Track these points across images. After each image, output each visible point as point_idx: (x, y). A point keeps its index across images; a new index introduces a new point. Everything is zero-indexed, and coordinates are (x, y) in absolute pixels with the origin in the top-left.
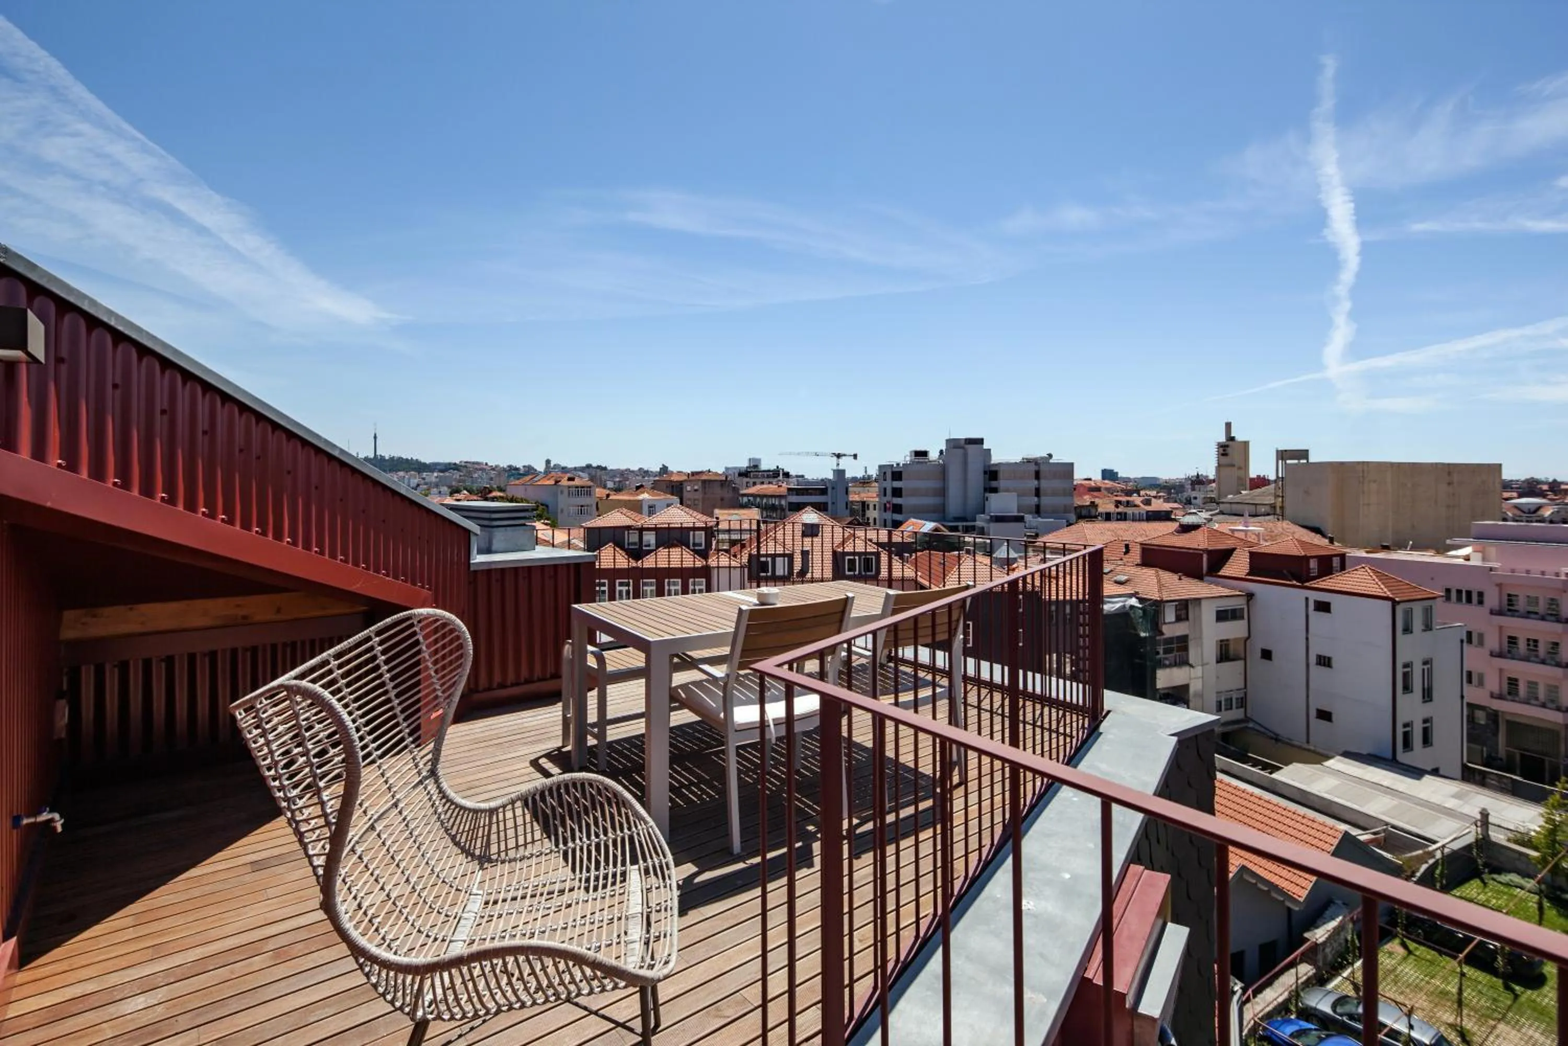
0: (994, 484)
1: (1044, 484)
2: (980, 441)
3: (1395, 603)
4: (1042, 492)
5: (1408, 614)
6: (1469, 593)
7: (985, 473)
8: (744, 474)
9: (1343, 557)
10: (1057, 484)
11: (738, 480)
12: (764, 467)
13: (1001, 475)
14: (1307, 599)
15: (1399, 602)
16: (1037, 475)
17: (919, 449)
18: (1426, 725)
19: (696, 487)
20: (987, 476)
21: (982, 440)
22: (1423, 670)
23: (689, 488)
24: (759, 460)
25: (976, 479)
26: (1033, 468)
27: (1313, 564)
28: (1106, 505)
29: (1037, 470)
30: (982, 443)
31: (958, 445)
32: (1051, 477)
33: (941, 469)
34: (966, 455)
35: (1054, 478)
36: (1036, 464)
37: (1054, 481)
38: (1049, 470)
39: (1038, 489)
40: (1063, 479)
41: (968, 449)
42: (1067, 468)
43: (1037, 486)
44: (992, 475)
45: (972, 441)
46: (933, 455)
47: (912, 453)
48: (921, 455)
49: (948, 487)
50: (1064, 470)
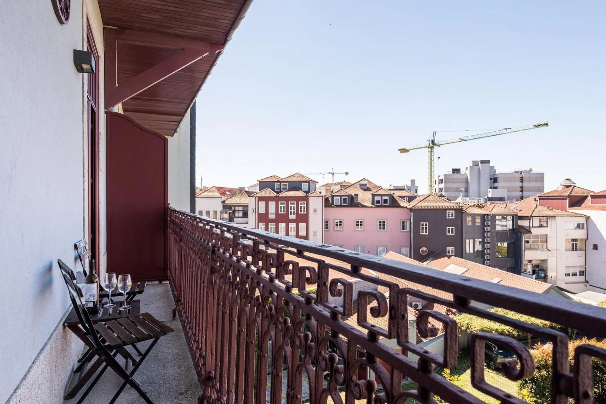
0: (496, 185)
1: (525, 184)
2: (488, 162)
4: (524, 189)
7: (491, 179)
10: (533, 184)
13: (499, 180)
16: (522, 180)
17: (455, 168)
20: (492, 181)
21: (489, 161)
25: (486, 182)
26: (519, 175)
29: (522, 177)
30: (489, 163)
31: (475, 164)
32: (530, 181)
33: (466, 177)
34: (479, 170)
35: (532, 181)
36: (521, 173)
37: (532, 183)
38: (530, 177)
39: (522, 188)
40: (538, 182)
41: (481, 166)
42: (540, 176)
43: (521, 186)
44: (495, 180)
45: (483, 162)
46: (462, 171)
47: (451, 170)
48: (456, 171)
49: (469, 187)
50: (538, 177)
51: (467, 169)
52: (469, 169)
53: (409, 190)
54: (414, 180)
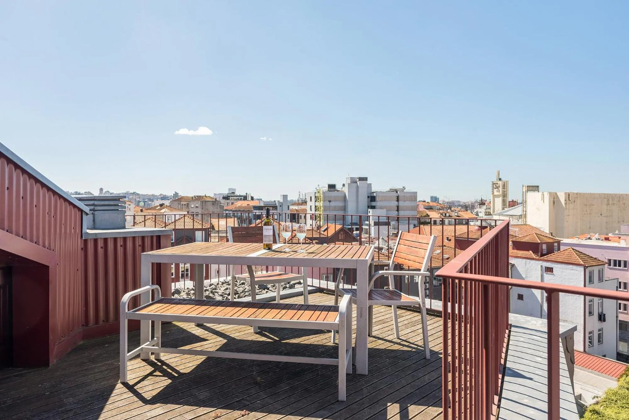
0: (373, 204)
1: (401, 203)
2: (365, 179)
3: (585, 268)
4: (400, 208)
5: (591, 274)
6: (620, 261)
7: (368, 197)
8: (226, 198)
9: (559, 242)
10: (408, 204)
11: (223, 201)
12: (237, 193)
13: (377, 199)
14: (542, 266)
15: (587, 267)
16: (398, 199)
17: (331, 183)
18: (600, 332)
19: (197, 205)
20: (370, 199)
21: (367, 178)
22: (599, 303)
23: (192, 206)
24: (235, 189)
25: (364, 201)
26: (395, 194)
27: (544, 247)
28: (434, 215)
29: (397, 195)
30: (367, 180)
31: (353, 181)
32: (405, 200)
33: (344, 195)
34: (357, 187)
35: (407, 200)
36: (397, 192)
37: (406, 202)
38: (405, 196)
39: (398, 207)
40: (411, 201)
41: (359, 183)
42: (413, 195)
43: (397, 205)
44: (372, 198)
45: (361, 179)
46: (339, 187)
47: (327, 186)
48: (332, 187)
49: (348, 205)
50: (412, 196)
51: (344, 185)
52: (347, 186)
53: (281, 206)
54: (287, 196)
